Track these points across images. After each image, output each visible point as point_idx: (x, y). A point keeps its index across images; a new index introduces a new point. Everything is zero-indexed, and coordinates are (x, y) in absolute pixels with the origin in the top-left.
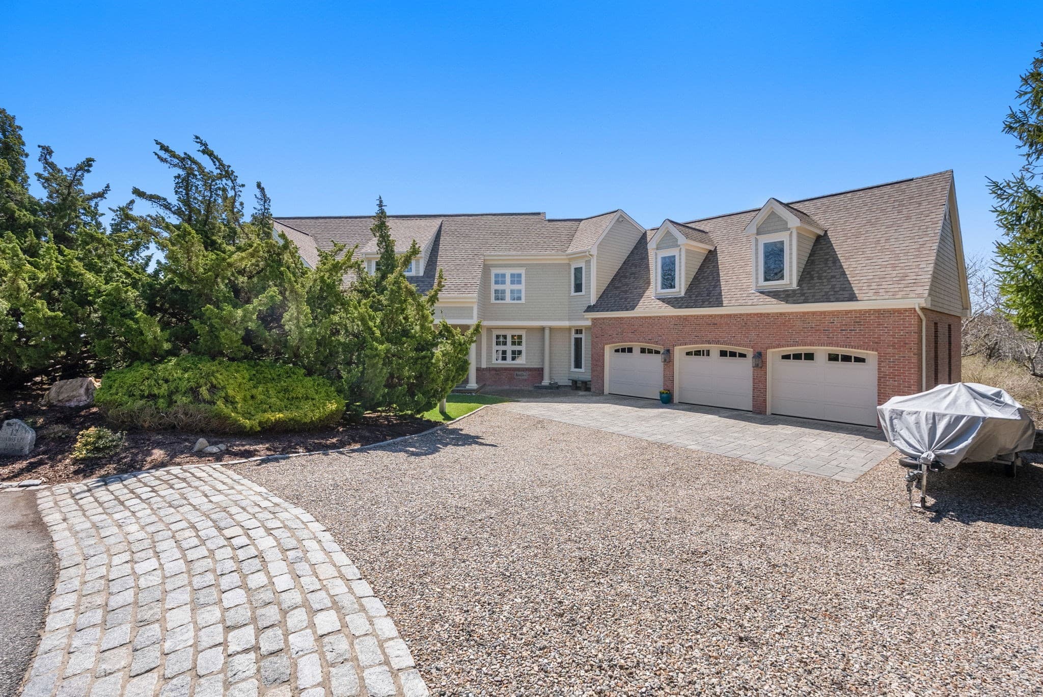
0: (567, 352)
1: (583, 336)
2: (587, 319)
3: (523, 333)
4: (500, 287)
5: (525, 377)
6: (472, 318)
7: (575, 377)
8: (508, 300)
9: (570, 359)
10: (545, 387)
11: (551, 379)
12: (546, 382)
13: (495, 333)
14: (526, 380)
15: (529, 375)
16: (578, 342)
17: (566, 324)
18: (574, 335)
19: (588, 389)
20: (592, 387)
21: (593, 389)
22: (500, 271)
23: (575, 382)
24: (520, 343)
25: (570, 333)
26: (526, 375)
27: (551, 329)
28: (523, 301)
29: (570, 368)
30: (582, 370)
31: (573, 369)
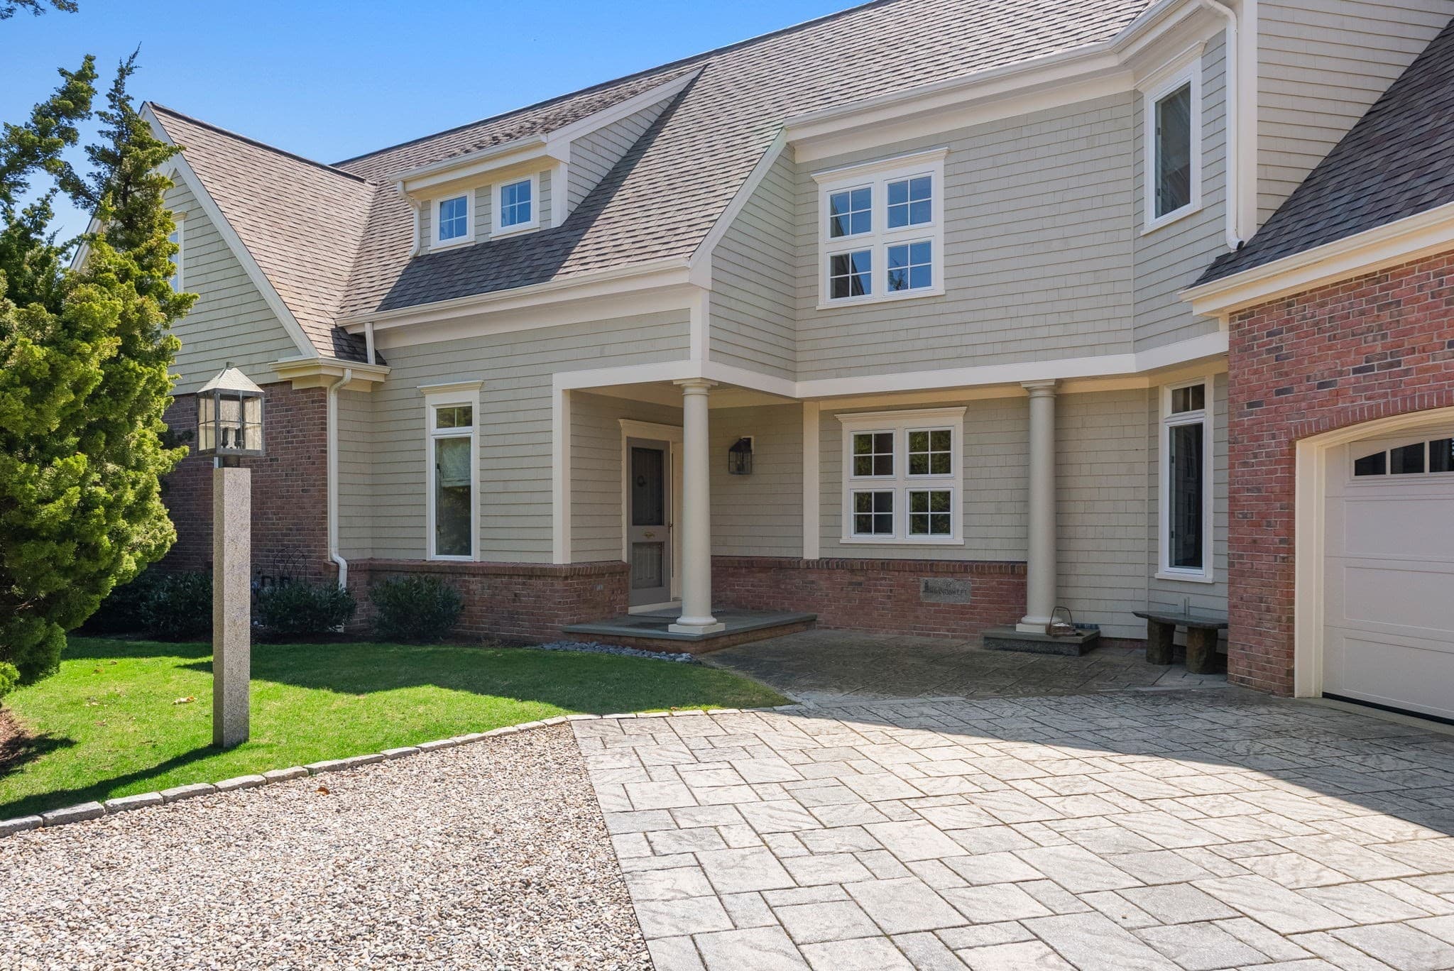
0: (1144, 494)
1: (1207, 417)
2: (1209, 322)
3: (953, 422)
4: (850, 244)
5: (963, 600)
6: (682, 352)
7: (1170, 605)
8: (879, 288)
9: (1153, 527)
10: (1030, 644)
11: (1060, 607)
12: (1036, 621)
13: (852, 427)
14: (962, 612)
15: (974, 592)
16: (1188, 442)
17: (1125, 363)
18: (1169, 418)
19: (1215, 663)
20: (1232, 653)
21: (1236, 667)
22: (846, 182)
23: (1162, 628)
24: (943, 465)
25: (1154, 412)
26: (963, 592)
27: (1060, 394)
28: (938, 285)
29: (1154, 565)
30: (1205, 574)
31: (1166, 570)
